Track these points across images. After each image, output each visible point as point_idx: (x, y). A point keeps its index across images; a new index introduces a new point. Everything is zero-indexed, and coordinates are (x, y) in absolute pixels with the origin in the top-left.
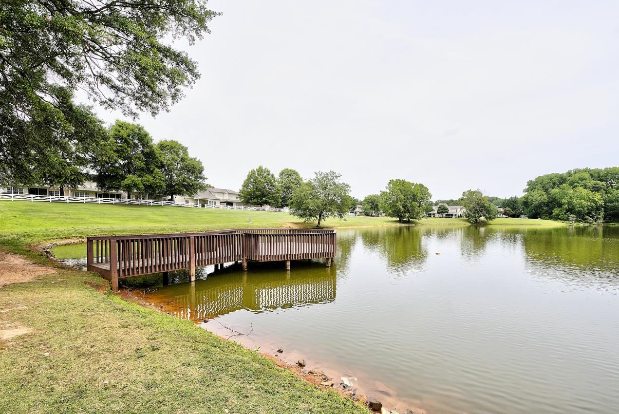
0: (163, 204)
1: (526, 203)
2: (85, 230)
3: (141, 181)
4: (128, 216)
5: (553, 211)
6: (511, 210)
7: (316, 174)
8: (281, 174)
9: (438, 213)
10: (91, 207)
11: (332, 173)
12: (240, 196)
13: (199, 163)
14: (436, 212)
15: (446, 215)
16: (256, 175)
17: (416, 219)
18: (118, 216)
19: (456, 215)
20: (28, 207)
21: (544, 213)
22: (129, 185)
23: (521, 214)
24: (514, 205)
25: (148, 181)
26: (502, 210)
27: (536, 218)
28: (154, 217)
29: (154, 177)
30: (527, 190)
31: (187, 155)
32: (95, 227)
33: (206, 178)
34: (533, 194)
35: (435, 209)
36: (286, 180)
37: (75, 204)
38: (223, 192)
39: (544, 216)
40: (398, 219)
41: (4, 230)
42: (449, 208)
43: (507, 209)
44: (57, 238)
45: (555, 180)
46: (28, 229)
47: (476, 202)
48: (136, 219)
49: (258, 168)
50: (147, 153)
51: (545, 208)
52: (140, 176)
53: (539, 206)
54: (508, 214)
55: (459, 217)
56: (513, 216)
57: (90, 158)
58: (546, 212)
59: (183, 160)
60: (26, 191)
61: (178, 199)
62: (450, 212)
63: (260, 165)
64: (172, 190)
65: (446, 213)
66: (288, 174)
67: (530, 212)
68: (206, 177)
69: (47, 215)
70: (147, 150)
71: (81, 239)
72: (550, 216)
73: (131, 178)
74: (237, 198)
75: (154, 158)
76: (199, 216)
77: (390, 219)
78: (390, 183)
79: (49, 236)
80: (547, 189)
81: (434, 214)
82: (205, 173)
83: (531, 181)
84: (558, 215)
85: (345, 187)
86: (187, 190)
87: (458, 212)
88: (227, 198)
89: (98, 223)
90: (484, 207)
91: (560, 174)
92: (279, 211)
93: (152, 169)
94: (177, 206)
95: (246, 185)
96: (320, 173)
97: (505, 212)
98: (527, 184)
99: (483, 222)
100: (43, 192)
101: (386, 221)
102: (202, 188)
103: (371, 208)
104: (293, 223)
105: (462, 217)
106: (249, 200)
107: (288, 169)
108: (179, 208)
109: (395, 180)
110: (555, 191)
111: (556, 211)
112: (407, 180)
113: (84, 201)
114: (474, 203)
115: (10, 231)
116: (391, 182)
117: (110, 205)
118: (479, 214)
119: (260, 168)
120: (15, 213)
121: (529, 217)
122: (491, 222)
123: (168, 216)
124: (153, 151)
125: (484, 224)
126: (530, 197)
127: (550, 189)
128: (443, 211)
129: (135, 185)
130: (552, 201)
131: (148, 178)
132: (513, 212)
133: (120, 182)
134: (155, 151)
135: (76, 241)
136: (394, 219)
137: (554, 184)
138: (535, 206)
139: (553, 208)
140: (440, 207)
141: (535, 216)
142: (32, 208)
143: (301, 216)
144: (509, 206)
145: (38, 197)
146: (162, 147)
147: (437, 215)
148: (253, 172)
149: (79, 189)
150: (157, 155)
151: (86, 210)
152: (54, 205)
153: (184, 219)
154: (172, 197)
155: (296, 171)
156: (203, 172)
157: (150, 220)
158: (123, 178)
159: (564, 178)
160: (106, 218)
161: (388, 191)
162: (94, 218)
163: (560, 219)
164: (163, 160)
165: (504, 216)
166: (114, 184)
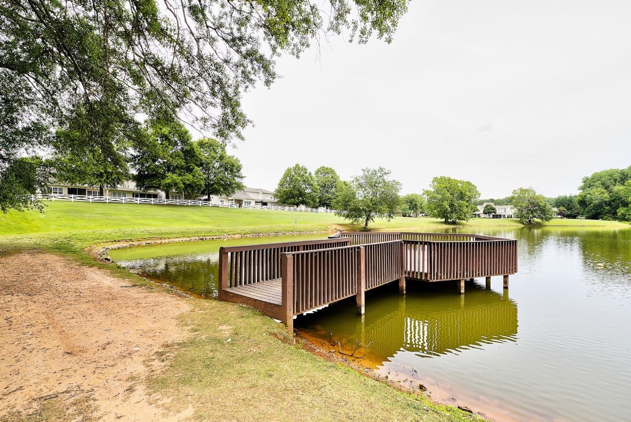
0: (200, 205)
1: (583, 202)
2: (133, 232)
3: (181, 180)
4: (170, 217)
5: (618, 211)
6: (566, 210)
7: (363, 170)
8: (317, 173)
9: (484, 213)
10: (131, 207)
11: (381, 170)
12: (275, 196)
13: (237, 160)
14: (481, 212)
15: (493, 215)
16: (293, 173)
17: (464, 220)
18: (160, 217)
19: (504, 215)
20: (70, 208)
21: (606, 213)
22: (169, 184)
23: (578, 214)
24: (569, 205)
25: (188, 180)
26: (556, 209)
27: (597, 219)
28: (196, 218)
29: (194, 176)
30: (583, 188)
31: (225, 153)
32: (142, 228)
33: (244, 177)
34: (591, 192)
35: (481, 209)
36: (322, 178)
37: (115, 204)
38: (257, 192)
39: (606, 217)
40: (444, 220)
41: (49, 233)
42: (497, 207)
43: (562, 208)
44: (107, 242)
45: (617, 176)
46: (74, 232)
47: (529, 201)
48: (178, 220)
49: (294, 166)
50: (187, 151)
51: (607, 208)
52: (180, 175)
53: (600, 206)
54: (563, 215)
55: (508, 217)
56: (569, 216)
57: (130, 156)
58: (609, 212)
59: (221, 158)
60: (65, 191)
61: (215, 199)
62: (498, 213)
63: (296, 163)
64: (211, 189)
65: (494, 214)
66: (325, 171)
67: (588, 212)
68: (243, 175)
69: (89, 215)
70: (187, 148)
71: (131, 243)
72: (614, 216)
73: (171, 177)
74: (271, 198)
75: (193, 156)
76: (240, 217)
77: (434, 219)
78: (434, 181)
79: (98, 239)
80: (608, 186)
81: (479, 215)
82: (243, 172)
83: (587, 179)
84: (624, 215)
85: (395, 185)
86: (225, 189)
87: (507, 212)
88: (261, 197)
89: (141, 224)
90: (539, 206)
91: (620, 169)
92: (317, 212)
93: (191, 167)
94: (215, 206)
95: (281, 185)
96: (368, 169)
97: (560, 212)
98: (582, 181)
99: (538, 223)
100: (82, 192)
101: (430, 222)
102: (240, 187)
103: (410, 208)
104: (338, 224)
105: (511, 217)
106: (285, 199)
107: (324, 167)
108: (217, 208)
109: (439, 177)
110: (618, 188)
111: (621, 211)
112: (452, 178)
113: (124, 202)
114: (526, 202)
115: (56, 232)
116: (435, 179)
117: (149, 206)
118: (532, 214)
119: (297, 165)
120: (58, 214)
121: (588, 218)
122: (546, 223)
123: (209, 216)
124: (193, 149)
125: (539, 225)
126: (588, 196)
127: (611, 187)
128: (490, 211)
129: (176, 184)
130: (615, 200)
131: (189, 177)
132: (569, 213)
133: (159, 181)
134: (195, 148)
135: (127, 244)
136: (439, 220)
137: (615, 180)
138: (594, 206)
139: (618, 207)
140: (486, 207)
141: (595, 217)
142: (75, 208)
143: (347, 216)
144: (564, 206)
145: (78, 197)
146: (201, 144)
147: (482, 215)
148: (289, 170)
149: (118, 189)
150: (197, 152)
151: (127, 210)
152: (94, 205)
153: (226, 220)
154: (209, 197)
155: (333, 169)
156: (241, 171)
157: (194, 222)
158: (163, 177)
159: (626, 174)
160: (149, 219)
161: (432, 190)
162: (137, 219)
163: (627, 220)
164: (202, 158)
165: (559, 216)
166: (154, 183)
